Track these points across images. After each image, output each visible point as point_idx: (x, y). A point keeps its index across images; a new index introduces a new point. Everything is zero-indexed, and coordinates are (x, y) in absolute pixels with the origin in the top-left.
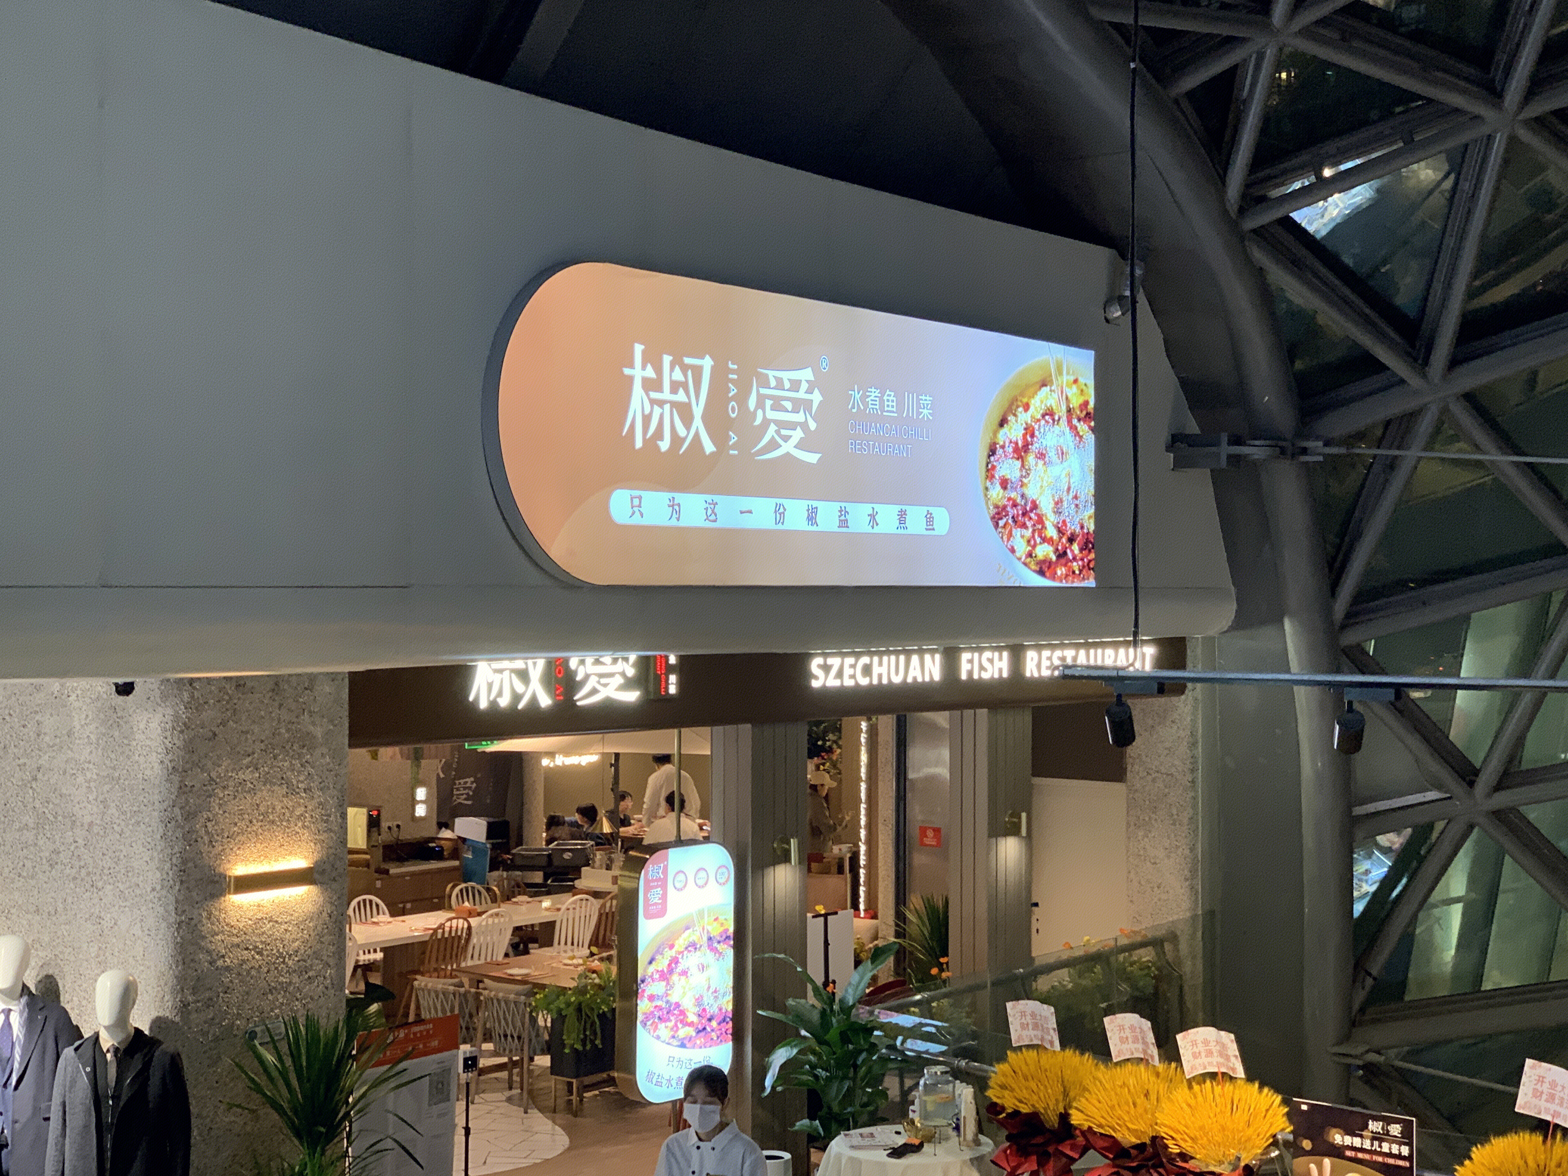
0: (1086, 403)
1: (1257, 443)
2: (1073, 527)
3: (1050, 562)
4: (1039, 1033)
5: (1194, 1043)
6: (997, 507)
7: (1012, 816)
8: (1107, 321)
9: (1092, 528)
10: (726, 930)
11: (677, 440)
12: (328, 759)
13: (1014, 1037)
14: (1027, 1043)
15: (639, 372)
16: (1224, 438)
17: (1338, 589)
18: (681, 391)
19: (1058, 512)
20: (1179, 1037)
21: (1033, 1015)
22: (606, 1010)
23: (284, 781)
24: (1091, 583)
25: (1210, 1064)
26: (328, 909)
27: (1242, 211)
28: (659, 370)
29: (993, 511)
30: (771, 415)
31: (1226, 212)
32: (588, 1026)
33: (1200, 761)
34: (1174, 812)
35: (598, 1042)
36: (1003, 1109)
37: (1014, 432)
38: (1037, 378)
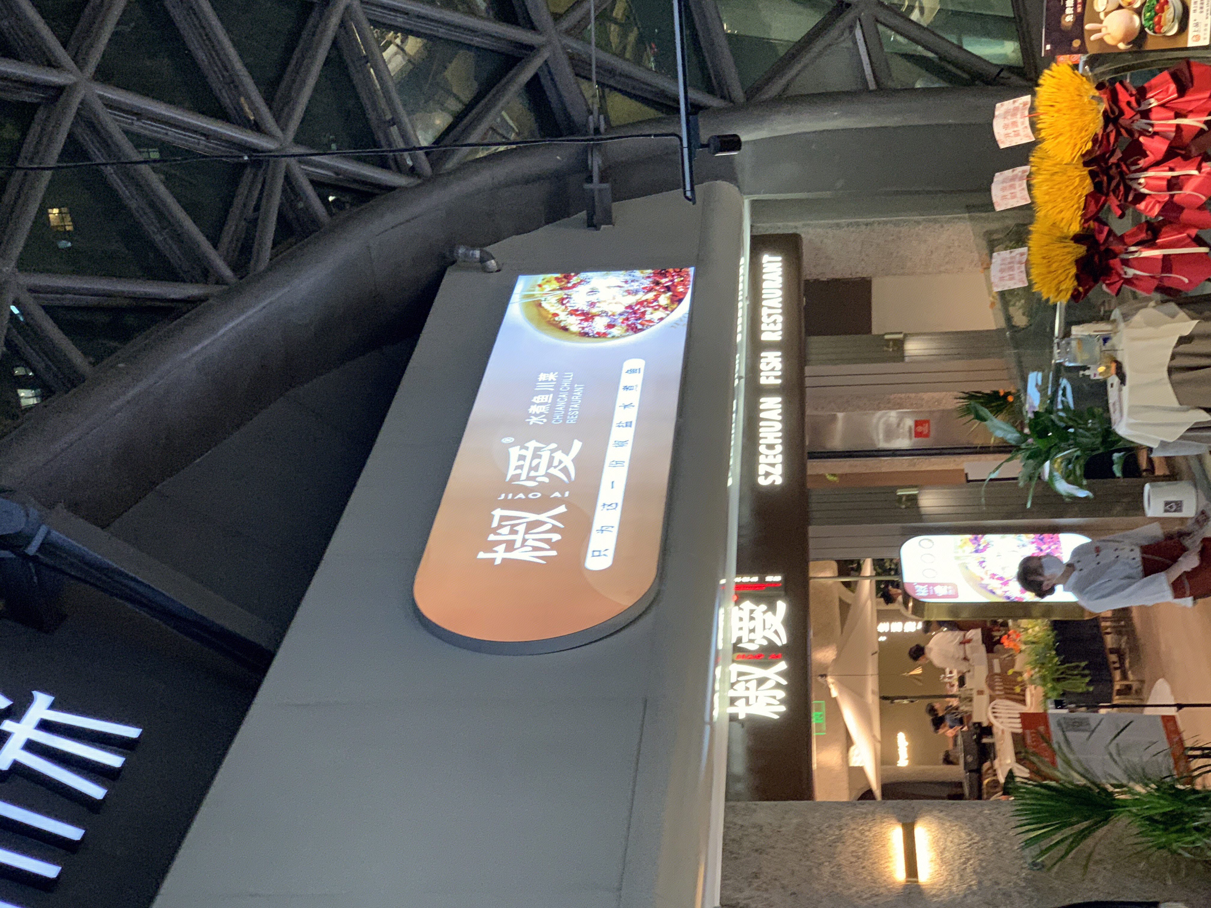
0: (557, 279)
1: (590, 162)
2: (647, 283)
3: (673, 295)
4: (1016, 266)
5: (1007, 135)
6: (627, 330)
7: (888, 346)
8: (498, 271)
9: (650, 271)
10: (971, 540)
11: (554, 529)
12: (817, 814)
13: (1021, 285)
14: (1024, 275)
15: (499, 555)
16: (587, 186)
17: (702, 105)
18: (515, 528)
19: (636, 292)
20: (1002, 146)
21: (1002, 271)
22: (1057, 659)
23: (832, 844)
24: (691, 270)
25: (1023, 123)
26: (936, 813)
27: (419, 176)
28: (498, 543)
29: (631, 332)
30: (542, 470)
31: (418, 185)
32: (1070, 672)
33: (851, 221)
34: (890, 238)
35: (1083, 664)
36: (1076, 290)
37: (574, 323)
38: (535, 310)
